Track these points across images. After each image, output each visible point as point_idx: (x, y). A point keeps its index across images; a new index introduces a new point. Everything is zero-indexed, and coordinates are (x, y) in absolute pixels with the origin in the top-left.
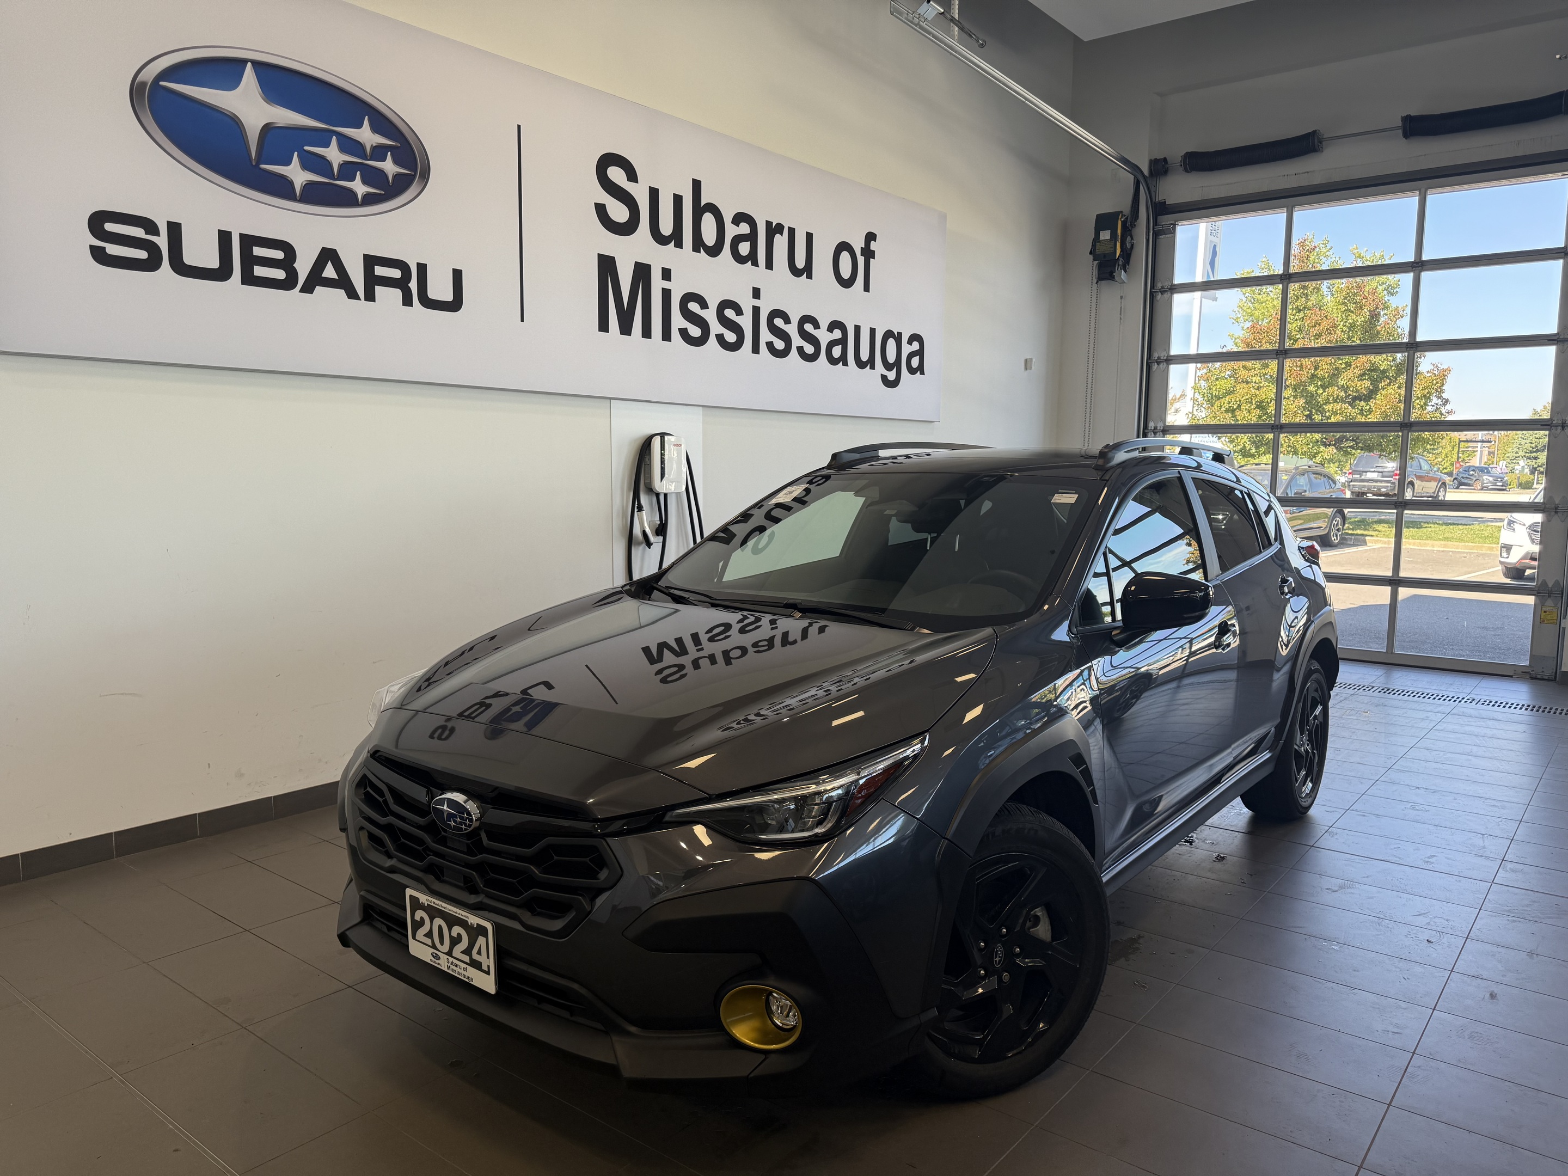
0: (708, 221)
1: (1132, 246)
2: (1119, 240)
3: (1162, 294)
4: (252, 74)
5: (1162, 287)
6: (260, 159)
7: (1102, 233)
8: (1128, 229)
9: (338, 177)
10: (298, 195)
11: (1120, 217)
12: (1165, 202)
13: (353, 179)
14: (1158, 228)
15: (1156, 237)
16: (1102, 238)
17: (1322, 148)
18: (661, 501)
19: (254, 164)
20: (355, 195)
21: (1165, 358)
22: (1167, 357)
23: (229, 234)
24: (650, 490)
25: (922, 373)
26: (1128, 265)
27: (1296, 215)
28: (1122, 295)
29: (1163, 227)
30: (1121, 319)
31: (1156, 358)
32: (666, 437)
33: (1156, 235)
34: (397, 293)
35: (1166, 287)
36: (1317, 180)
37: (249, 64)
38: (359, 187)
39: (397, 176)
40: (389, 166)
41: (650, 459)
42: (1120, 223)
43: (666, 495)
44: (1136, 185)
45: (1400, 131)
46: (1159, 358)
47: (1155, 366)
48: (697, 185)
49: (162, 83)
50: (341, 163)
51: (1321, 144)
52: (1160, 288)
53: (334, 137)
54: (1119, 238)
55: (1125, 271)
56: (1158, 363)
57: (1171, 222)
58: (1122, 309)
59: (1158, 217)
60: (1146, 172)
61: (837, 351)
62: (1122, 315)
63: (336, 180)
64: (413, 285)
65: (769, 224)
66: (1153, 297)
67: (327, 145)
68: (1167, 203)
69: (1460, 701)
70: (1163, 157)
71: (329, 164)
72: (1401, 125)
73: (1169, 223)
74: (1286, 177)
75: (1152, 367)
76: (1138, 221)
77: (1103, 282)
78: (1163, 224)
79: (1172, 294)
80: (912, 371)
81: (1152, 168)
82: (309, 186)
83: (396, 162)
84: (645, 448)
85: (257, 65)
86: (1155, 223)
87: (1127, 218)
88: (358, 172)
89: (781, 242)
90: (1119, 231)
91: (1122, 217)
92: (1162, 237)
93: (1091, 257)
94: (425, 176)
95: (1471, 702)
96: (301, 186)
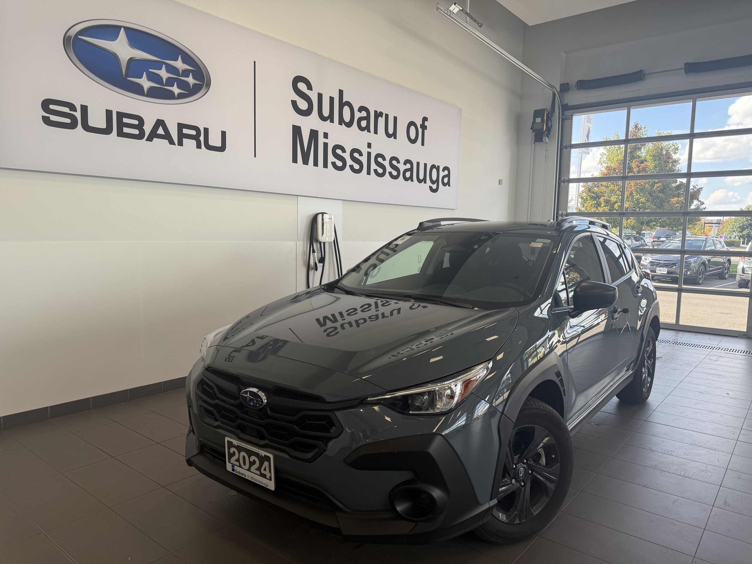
0: (346, 110)
1: (551, 125)
2: (545, 122)
3: (566, 149)
4: (124, 33)
5: (566, 145)
6: (127, 75)
7: (536, 119)
8: (549, 118)
9: (165, 85)
10: (146, 93)
11: (546, 111)
12: (568, 104)
13: (173, 86)
14: (564, 117)
15: (563, 122)
16: (537, 121)
17: (645, 78)
18: (322, 245)
19: (124, 77)
20: (173, 93)
21: (567, 180)
22: (568, 179)
23: (112, 111)
24: (317, 241)
25: (449, 186)
26: (549, 135)
27: (632, 111)
28: (546, 149)
29: (566, 116)
30: (546, 161)
31: (563, 180)
32: (324, 215)
33: (563, 120)
34: (194, 142)
35: (568, 146)
36: (642, 94)
37: (122, 28)
38: (176, 90)
39: (194, 85)
40: (191, 80)
41: (317, 225)
42: (545, 114)
43: (324, 243)
44: (554, 95)
45: (683, 70)
46: (564, 180)
47: (562, 184)
48: (341, 92)
49: (79, 37)
50: (167, 78)
51: (644, 76)
52: (565, 146)
53: (164, 65)
54: (545, 121)
55: (548, 138)
56: (564, 182)
57: (570, 114)
58: (546, 156)
59: (564, 111)
60: (559, 90)
61: (408, 174)
62: (546, 159)
63: (165, 86)
64: (202, 138)
65: (376, 112)
66: (561, 151)
67: (160, 69)
68: (568, 105)
69: (713, 349)
70: (567, 83)
71: (161, 78)
72: (684, 67)
73: (569, 114)
74: (627, 92)
75: (561, 184)
76: (554, 113)
77: (537, 143)
78: (567, 115)
79: (571, 149)
80: (444, 184)
81: (561, 88)
82: (151, 89)
83: (194, 78)
84: (314, 220)
85: (126, 29)
86: (563, 115)
87: (549, 112)
88: (176, 83)
89: (381, 121)
90: (545, 118)
91: (547, 111)
92: (566, 121)
93: (531, 131)
94: (208, 85)
95: (718, 349)
96: (147, 88)
